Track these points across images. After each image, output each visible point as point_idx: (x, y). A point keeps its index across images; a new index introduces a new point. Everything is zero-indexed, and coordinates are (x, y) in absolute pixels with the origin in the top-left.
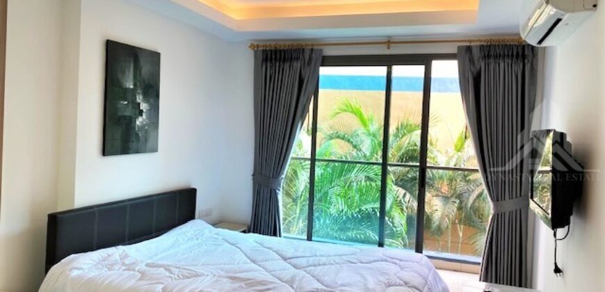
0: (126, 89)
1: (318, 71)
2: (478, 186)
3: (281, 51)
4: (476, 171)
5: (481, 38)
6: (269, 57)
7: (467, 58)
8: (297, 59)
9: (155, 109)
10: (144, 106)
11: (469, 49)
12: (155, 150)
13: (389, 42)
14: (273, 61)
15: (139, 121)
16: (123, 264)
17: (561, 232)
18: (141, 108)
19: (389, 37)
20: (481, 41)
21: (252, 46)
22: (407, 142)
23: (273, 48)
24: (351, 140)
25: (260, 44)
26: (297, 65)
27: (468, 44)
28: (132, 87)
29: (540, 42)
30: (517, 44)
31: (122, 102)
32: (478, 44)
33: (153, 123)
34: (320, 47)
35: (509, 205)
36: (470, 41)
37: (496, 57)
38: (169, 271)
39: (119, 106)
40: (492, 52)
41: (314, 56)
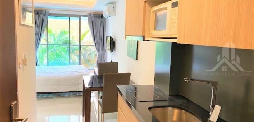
1: (47, 18)
4: (94, 46)
7: (90, 17)
11: (90, 14)
13: (69, 11)
17: (112, 53)
20: (93, 12)
26: (41, 15)
27: (90, 13)
34: (47, 10)
35: (101, 53)
40: (96, 16)
41: (46, 13)
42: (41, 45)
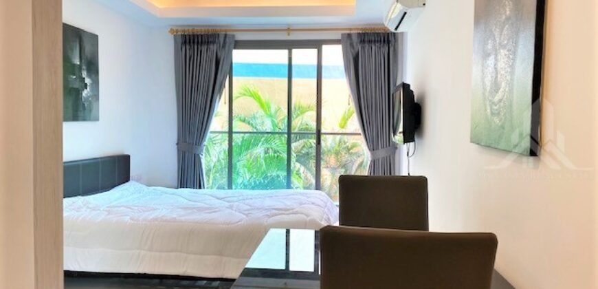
0: (74, 64)
1: (231, 53)
2: (359, 157)
3: (198, 36)
5: (358, 27)
6: (188, 41)
7: (348, 44)
8: (214, 42)
9: (96, 83)
10: (88, 81)
11: (349, 35)
12: (97, 119)
13: (289, 30)
14: (192, 44)
15: (85, 93)
16: (88, 207)
18: (86, 82)
19: (289, 25)
20: (358, 29)
21: (172, 31)
22: (300, 122)
23: (191, 33)
24: (251, 122)
25: (180, 29)
26: (213, 48)
27: (348, 32)
28: (78, 63)
29: (396, 29)
30: (383, 31)
31: (72, 76)
32: (356, 32)
33: (95, 95)
34: (231, 33)
35: (382, 153)
36: (351, 29)
37: (370, 42)
38: (130, 208)
39: (69, 79)
40: (366, 39)
41: (227, 40)
42: (211, 132)
